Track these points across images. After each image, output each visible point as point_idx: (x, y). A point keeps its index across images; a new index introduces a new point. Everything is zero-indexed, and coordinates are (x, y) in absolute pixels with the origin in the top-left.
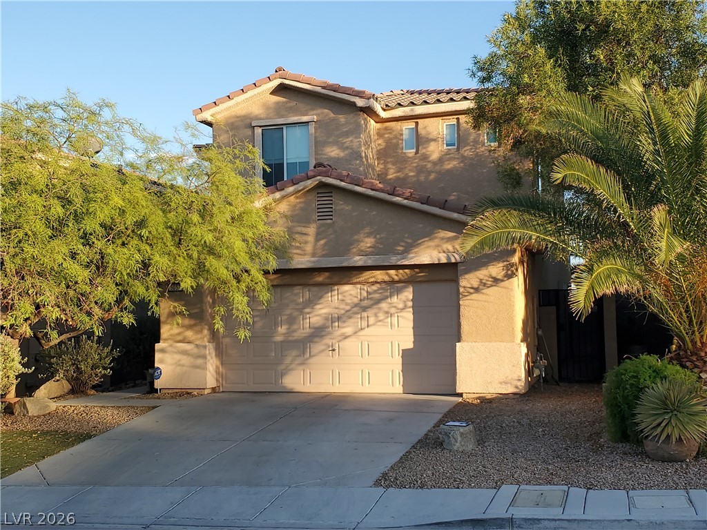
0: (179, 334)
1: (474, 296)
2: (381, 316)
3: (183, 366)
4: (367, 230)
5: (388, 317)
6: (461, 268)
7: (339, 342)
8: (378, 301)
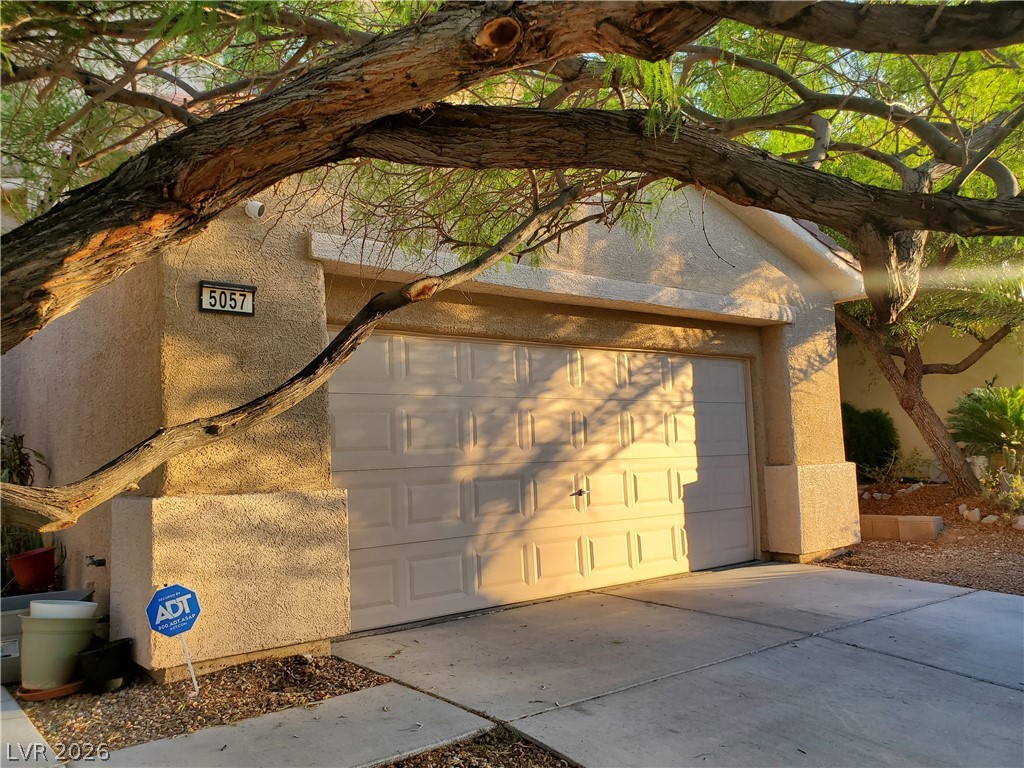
2: (651, 420)
5: (661, 422)
7: (588, 473)
8: (646, 390)
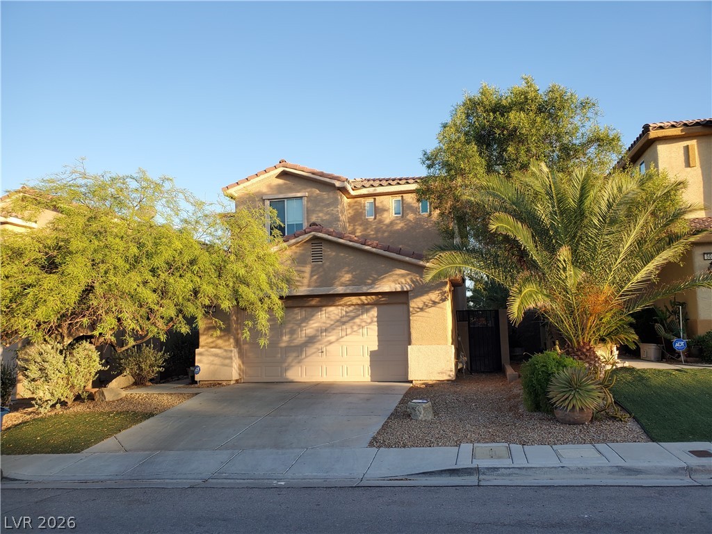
0: (212, 342)
1: (420, 314)
2: (355, 328)
3: (215, 364)
4: (346, 269)
5: (360, 329)
6: (411, 294)
7: (326, 346)
8: (353, 318)
